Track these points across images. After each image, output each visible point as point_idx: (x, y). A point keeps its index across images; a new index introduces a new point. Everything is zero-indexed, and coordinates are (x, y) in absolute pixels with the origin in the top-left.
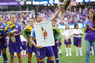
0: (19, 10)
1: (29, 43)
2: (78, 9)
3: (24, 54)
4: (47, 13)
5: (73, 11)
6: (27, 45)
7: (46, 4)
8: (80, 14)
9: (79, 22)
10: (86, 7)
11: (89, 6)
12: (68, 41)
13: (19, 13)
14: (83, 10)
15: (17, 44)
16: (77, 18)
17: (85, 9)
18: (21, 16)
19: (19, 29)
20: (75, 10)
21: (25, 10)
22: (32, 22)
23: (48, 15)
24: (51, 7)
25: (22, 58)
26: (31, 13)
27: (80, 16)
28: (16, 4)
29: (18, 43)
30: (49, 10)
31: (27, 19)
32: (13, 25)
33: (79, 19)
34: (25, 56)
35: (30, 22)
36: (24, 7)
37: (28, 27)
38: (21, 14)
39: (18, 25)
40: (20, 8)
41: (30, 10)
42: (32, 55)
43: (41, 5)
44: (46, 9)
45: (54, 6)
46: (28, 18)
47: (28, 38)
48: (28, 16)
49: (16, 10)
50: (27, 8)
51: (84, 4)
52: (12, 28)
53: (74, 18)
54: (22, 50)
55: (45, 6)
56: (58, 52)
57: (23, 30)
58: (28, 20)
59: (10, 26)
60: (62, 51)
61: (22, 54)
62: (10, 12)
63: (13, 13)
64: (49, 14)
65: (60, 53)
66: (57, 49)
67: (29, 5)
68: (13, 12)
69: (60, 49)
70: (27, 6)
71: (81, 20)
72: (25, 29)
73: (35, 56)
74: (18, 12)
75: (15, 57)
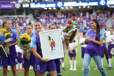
0: (14, 14)
1: (26, 55)
2: (84, 14)
3: (19, 68)
4: (47, 19)
5: (79, 16)
6: (24, 57)
7: (47, 8)
8: (88, 19)
9: (86, 29)
10: (94, 11)
11: (97, 10)
12: (72, 52)
13: (14, 18)
14: (90, 15)
15: (11, 55)
16: (84, 24)
17: (93, 13)
18: (16, 21)
19: (14, 37)
20: (81, 14)
21: (21, 14)
22: (30, 29)
23: (49, 21)
24: (53, 12)
25: (17, 73)
26: (29, 18)
27: (87, 22)
28: (10, 6)
29: (13, 55)
30: (50, 15)
31: (23, 26)
32: (8, 33)
33: (85, 26)
34: (21, 70)
35: (28, 29)
36: (20, 10)
37: (25, 36)
38: (16, 19)
39: (13, 33)
40: (15, 12)
41: (27, 14)
42: (30, 69)
43: (41, 9)
44: (46, 14)
45: (57, 10)
46: (24, 24)
47: (25, 49)
48: (25, 22)
49: (10, 14)
50: (23, 12)
51: (91, 8)
52: (6, 36)
53: (80, 24)
54: (17, 63)
55: (45, 10)
56: (61, 65)
57: (19, 38)
58: (25, 26)
59: (4, 34)
60: (65, 65)
61: (17, 68)
62: (3, 16)
63: (7, 18)
64: (50, 19)
65: (63, 66)
66: (60, 62)
67: (26, 9)
68: (6, 16)
69: (63, 62)
70: (24, 9)
71: (88, 27)
72: (21, 37)
73: (33, 70)
74: (12, 16)
75: (9, 72)
